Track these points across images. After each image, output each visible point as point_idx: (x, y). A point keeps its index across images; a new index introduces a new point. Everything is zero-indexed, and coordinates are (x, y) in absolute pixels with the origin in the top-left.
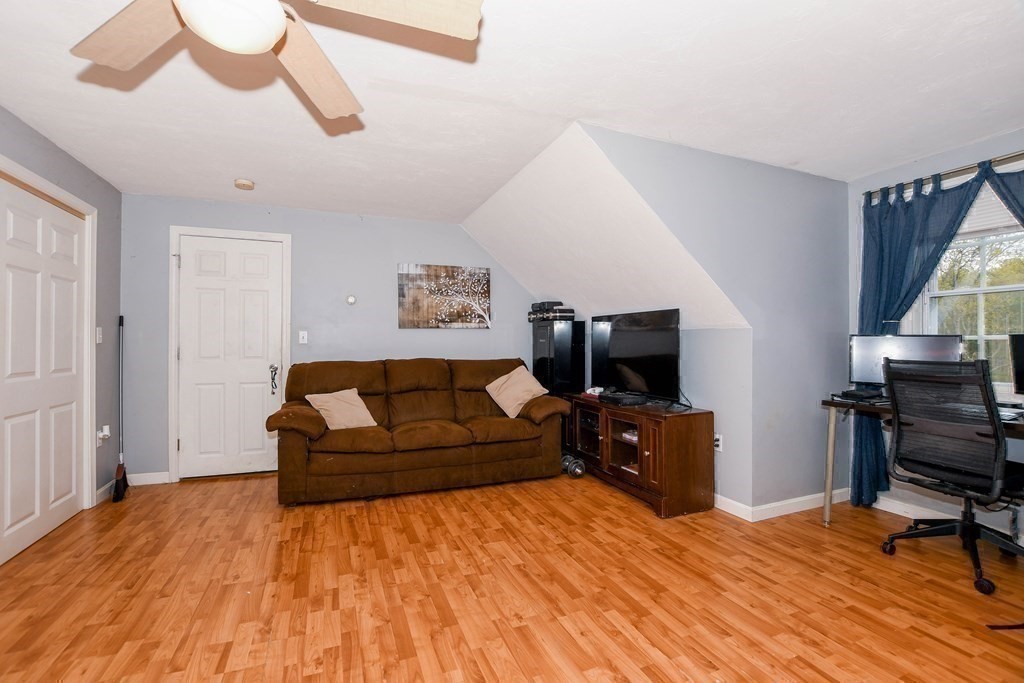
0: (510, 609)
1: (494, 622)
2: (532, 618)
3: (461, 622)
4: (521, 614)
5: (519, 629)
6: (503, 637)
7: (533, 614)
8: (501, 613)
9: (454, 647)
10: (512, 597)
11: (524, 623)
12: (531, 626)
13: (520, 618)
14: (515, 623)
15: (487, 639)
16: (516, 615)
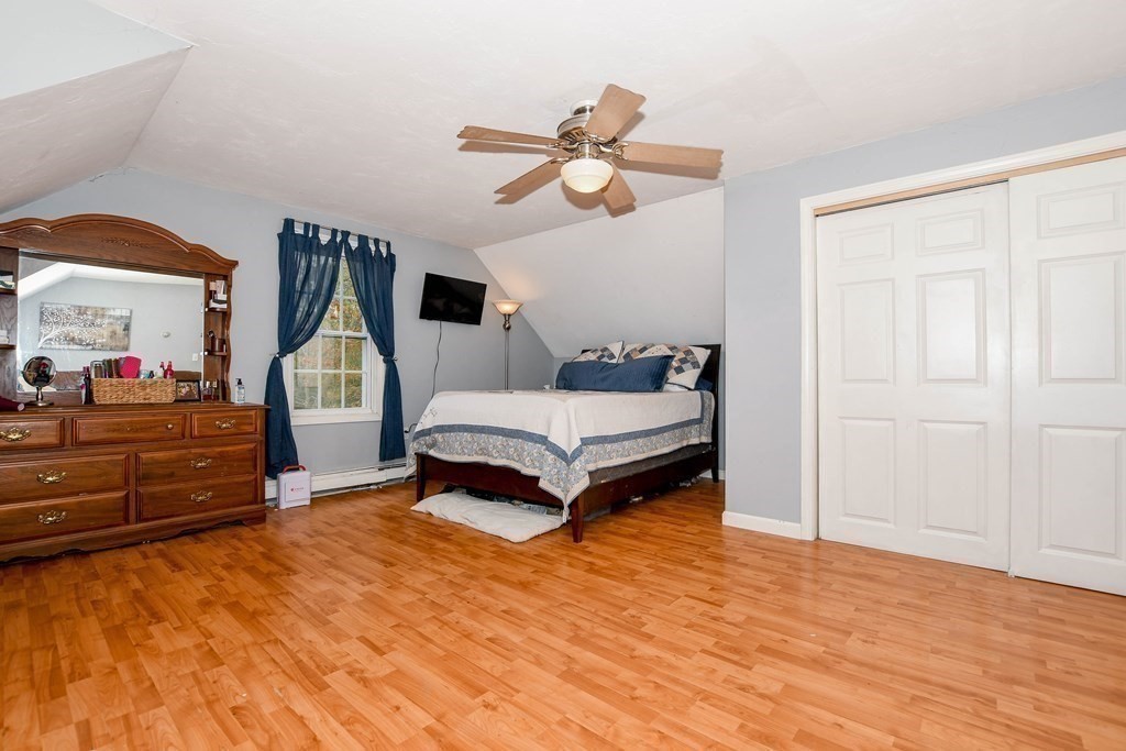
0: (507, 715)
1: (518, 691)
2: (471, 710)
3: (555, 679)
4: (489, 712)
5: (481, 692)
6: (496, 678)
7: (472, 716)
8: (516, 704)
9: (538, 655)
10: (516, 734)
11: (479, 700)
12: (468, 700)
13: (487, 706)
14: (490, 697)
15: (511, 672)
16: (494, 709)
